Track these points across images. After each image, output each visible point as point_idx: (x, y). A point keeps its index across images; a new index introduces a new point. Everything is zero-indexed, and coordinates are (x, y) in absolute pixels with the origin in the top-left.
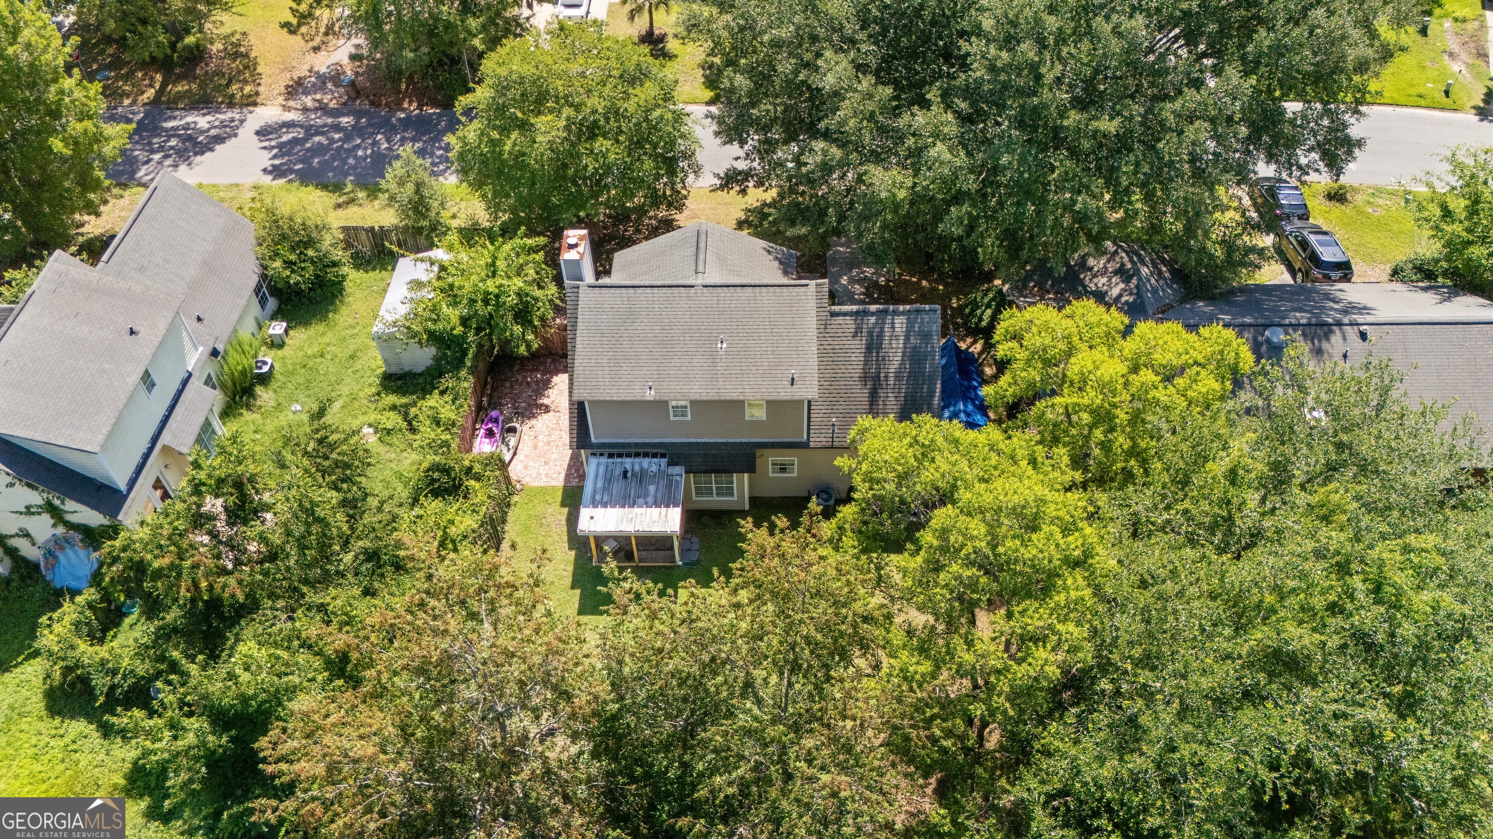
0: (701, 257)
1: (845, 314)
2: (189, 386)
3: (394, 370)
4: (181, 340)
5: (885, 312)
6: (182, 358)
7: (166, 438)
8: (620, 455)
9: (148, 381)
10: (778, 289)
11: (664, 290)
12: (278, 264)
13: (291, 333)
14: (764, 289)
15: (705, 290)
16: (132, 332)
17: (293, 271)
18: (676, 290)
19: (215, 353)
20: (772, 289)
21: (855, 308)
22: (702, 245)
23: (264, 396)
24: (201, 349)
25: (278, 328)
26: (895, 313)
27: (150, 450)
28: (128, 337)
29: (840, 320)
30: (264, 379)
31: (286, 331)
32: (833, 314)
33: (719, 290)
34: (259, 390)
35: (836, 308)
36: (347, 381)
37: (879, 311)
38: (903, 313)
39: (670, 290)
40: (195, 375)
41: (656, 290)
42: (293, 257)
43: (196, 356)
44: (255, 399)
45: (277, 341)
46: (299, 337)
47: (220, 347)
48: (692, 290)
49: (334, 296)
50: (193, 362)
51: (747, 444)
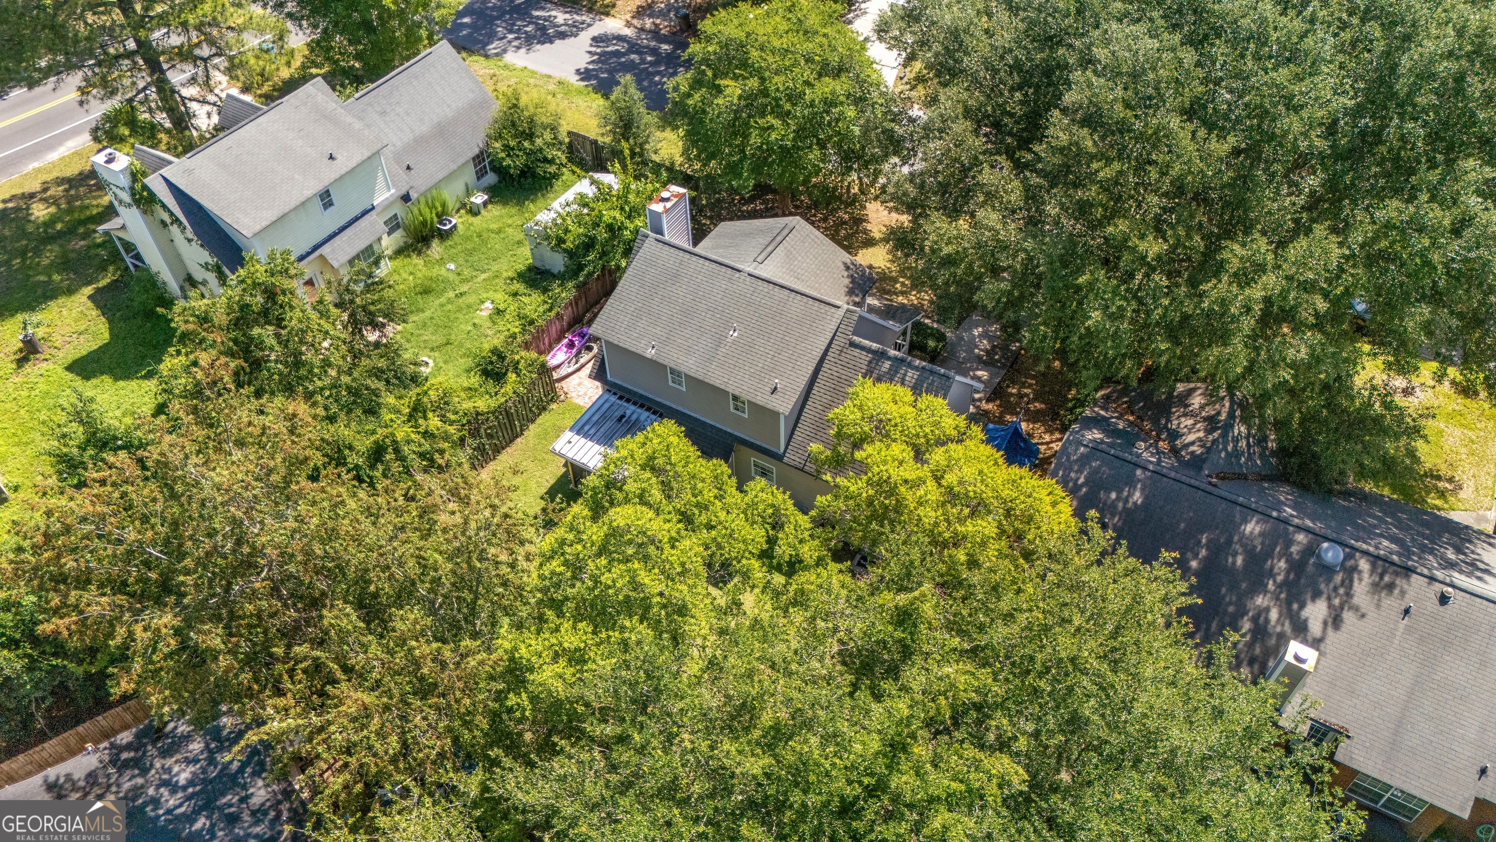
0: (769, 249)
1: (863, 348)
2: (367, 217)
3: (538, 264)
4: (376, 179)
5: (902, 360)
6: (372, 193)
7: (325, 250)
8: (628, 401)
9: (326, 198)
10: (811, 301)
11: (714, 266)
12: (498, 145)
13: (490, 207)
14: (799, 297)
15: (748, 279)
16: (331, 157)
17: (508, 155)
18: (724, 269)
19: (406, 198)
20: (805, 299)
21: (875, 346)
22: (779, 238)
23: (436, 248)
24: (393, 191)
25: (479, 199)
26: (910, 365)
27: (308, 254)
28: (326, 160)
29: (856, 352)
30: (444, 236)
31: (485, 204)
32: (853, 344)
33: (760, 283)
34: (435, 243)
35: (856, 339)
36: (503, 260)
37: (895, 359)
38: (916, 368)
39: (718, 267)
40: (378, 210)
41: (707, 263)
42: (512, 143)
43: (387, 195)
44: (428, 248)
45: (475, 209)
46: (495, 211)
47: (414, 195)
48: (737, 275)
49: (541, 189)
50: (381, 199)
51: (731, 435)
